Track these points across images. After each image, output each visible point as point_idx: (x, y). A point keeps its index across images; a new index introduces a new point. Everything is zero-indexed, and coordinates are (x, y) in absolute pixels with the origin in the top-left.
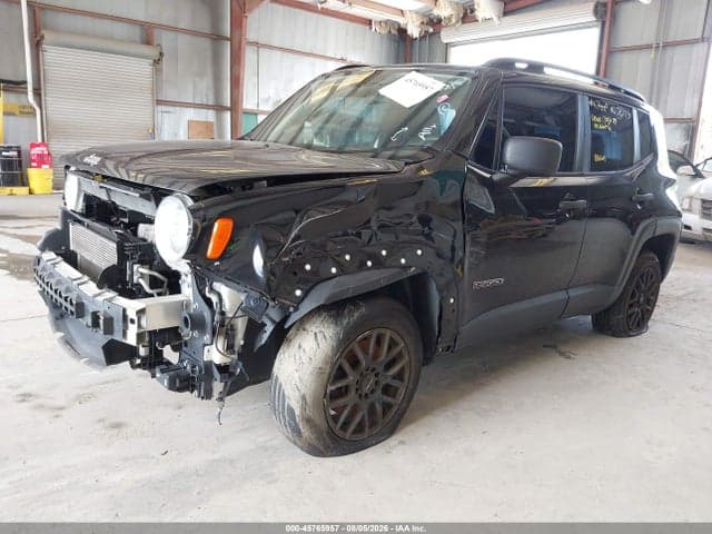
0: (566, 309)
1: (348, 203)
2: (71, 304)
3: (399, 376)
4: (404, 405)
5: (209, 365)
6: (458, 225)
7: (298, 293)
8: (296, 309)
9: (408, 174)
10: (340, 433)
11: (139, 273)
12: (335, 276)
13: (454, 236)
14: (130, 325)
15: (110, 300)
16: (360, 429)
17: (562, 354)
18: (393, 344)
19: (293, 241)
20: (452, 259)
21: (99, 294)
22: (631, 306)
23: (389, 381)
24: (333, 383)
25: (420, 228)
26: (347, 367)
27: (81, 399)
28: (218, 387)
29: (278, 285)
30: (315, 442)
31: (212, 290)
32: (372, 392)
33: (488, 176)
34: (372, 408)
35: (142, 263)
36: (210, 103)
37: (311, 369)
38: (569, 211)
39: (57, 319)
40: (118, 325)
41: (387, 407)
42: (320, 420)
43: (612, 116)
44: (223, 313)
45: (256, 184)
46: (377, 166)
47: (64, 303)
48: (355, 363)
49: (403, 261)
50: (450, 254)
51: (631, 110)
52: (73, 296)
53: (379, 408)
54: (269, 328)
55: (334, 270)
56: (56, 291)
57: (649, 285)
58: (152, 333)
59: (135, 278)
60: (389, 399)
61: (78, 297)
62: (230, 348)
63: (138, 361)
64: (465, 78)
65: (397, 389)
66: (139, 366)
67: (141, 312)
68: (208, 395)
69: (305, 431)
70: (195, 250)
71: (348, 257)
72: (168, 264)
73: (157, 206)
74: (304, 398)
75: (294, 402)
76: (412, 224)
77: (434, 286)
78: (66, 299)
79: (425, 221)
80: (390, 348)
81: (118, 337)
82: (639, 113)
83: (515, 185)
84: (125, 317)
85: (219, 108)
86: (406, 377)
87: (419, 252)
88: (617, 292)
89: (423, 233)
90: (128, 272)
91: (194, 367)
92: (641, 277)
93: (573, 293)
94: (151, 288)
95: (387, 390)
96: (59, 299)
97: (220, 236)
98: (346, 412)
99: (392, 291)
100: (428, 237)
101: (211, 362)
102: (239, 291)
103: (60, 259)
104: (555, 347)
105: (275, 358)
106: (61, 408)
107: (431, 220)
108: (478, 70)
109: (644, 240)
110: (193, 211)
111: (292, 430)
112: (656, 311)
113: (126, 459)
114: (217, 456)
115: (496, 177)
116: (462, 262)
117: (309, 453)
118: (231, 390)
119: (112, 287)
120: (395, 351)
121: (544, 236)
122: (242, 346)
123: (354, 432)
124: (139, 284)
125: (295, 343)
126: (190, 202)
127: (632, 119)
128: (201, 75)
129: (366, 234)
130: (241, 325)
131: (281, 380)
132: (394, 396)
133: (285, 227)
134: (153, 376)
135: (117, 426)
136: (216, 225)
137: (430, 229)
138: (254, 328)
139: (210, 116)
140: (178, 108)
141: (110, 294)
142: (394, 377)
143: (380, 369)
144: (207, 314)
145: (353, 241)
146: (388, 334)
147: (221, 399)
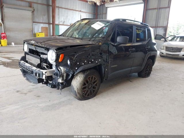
0: (131, 72)
1: (85, 51)
2: (30, 71)
3: (96, 85)
4: (97, 90)
5: (59, 83)
6: (108, 54)
7: (76, 68)
8: (76, 71)
9: (97, 44)
10: (85, 96)
11: (44, 65)
12: (83, 65)
13: (107, 57)
14: (44, 75)
15: (39, 70)
16: (88, 95)
17: (131, 81)
18: (95, 78)
19: (75, 58)
20: (106, 62)
21: (36, 69)
22: (146, 71)
23: (94, 86)
24: (83, 86)
25: (100, 55)
26: (86, 83)
27: (30, 92)
28: (60, 87)
29: (73, 67)
30: (80, 97)
31: (59, 68)
32: (91, 88)
33: (114, 44)
34: (91, 91)
35: (45, 63)
36: (47, 22)
37: (79, 83)
38: (131, 51)
39: (24, 75)
40: (41, 75)
41: (94, 91)
42: (81, 93)
43: (141, 30)
44: (61, 72)
45: (67, 47)
46: (90, 43)
47: (28, 71)
48: (87, 82)
49: (97, 62)
50: (106, 61)
51: (145, 29)
52: (30, 70)
53: (92, 91)
54: (71, 75)
55: (83, 64)
56: (26, 69)
57: (150, 66)
58: (48, 77)
59: (44, 66)
60: (94, 89)
61: (32, 70)
62: (63, 79)
63: (44, 83)
64: (109, 24)
65: (96, 87)
66: (44, 84)
67: (46, 72)
68: (58, 89)
69: (78, 95)
70: (57, 60)
71: (86, 61)
72: (51, 63)
73: (48, 52)
74: (78, 89)
75: (76, 89)
76: (98, 54)
77: (103, 67)
78: (29, 70)
79: (101, 54)
80: (94, 79)
81: (41, 77)
82: (147, 29)
83: (119, 46)
84: (43, 73)
85: (49, 24)
86: (97, 85)
87: (100, 60)
88: (143, 68)
89: (100, 56)
90: (42, 65)
91: (56, 83)
92: (148, 65)
93: (132, 68)
94: (47, 68)
95: (94, 88)
96: (27, 70)
97: (61, 57)
98: (86, 92)
99: (95, 68)
100: (102, 57)
101: (59, 82)
102: (65, 68)
103: (25, 62)
104: (129, 80)
105: (72, 81)
106: (26, 93)
107: (102, 53)
108: (112, 21)
109: (148, 57)
110: (56, 53)
111: (76, 95)
112: (152, 72)
113: (42, 102)
114: (60, 101)
115: (115, 44)
116: (108, 62)
117: (79, 100)
118: (63, 88)
119: (39, 68)
120: (95, 80)
121: (129, 56)
122: (65, 79)
123: (87, 96)
124: (45, 67)
125: (76, 78)
126: (55, 51)
127: (145, 31)
128: (44, 15)
129: (89, 57)
130: (65, 75)
131: (73, 85)
132: (95, 89)
133: (74, 55)
134: (47, 85)
135: (38, 96)
136: (61, 56)
137: (102, 55)
138: (68, 75)
139: (47, 26)
140: (39, 24)
141: (39, 69)
142: (95, 85)
143: (92, 83)
144: (58, 73)
145: (87, 58)
146: (94, 76)
147: (61, 90)
